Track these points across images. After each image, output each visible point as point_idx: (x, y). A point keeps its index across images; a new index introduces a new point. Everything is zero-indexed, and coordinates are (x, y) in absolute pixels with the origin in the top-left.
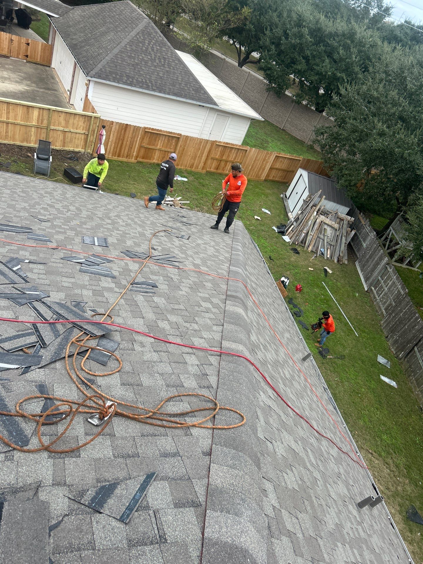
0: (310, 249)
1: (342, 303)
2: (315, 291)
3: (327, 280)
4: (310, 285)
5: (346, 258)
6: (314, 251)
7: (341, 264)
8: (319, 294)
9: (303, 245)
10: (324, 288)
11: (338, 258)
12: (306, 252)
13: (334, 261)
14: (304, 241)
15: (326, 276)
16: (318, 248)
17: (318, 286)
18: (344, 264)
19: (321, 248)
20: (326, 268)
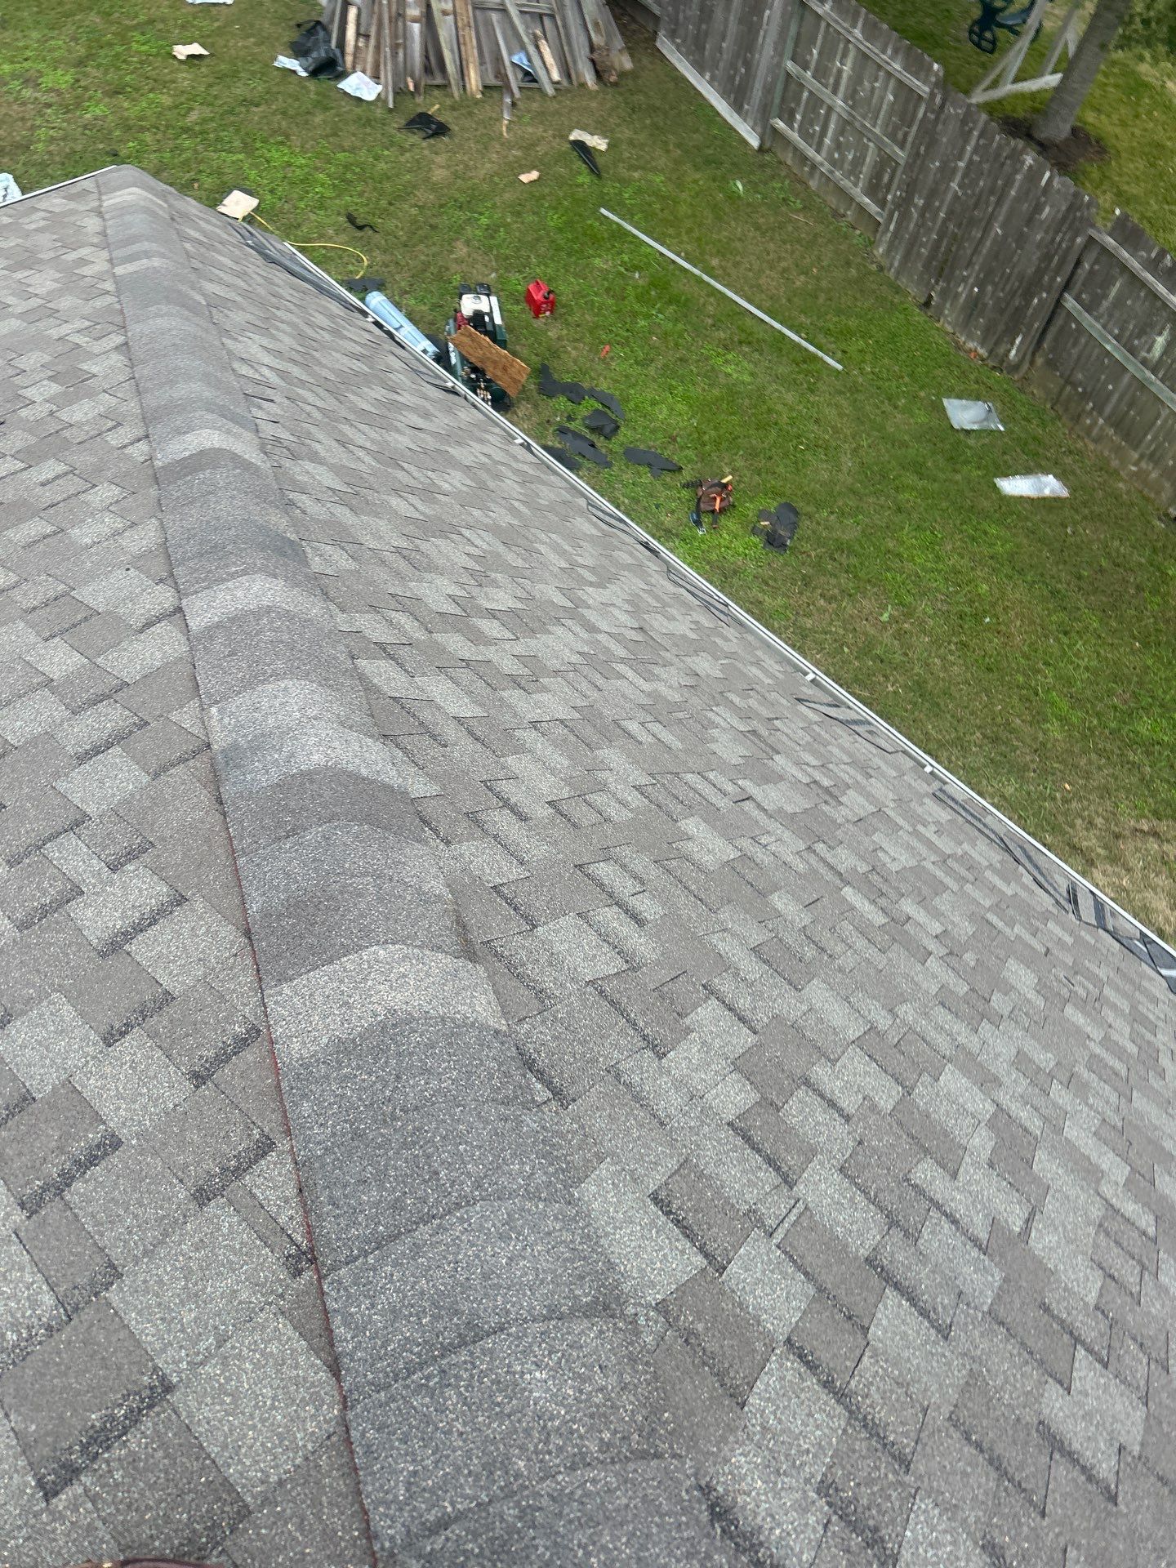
0: (474, 81)
1: (715, 262)
2: (601, 270)
3: (610, 188)
4: (569, 255)
5: (618, 42)
6: (492, 81)
7: (615, 84)
8: (620, 274)
9: (439, 81)
10: (623, 234)
11: (593, 61)
12: (466, 105)
13: (583, 85)
14: (433, 62)
15: (599, 176)
16: (498, 59)
17: (596, 241)
18: (623, 74)
19: (510, 54)
20: (576, 135)
